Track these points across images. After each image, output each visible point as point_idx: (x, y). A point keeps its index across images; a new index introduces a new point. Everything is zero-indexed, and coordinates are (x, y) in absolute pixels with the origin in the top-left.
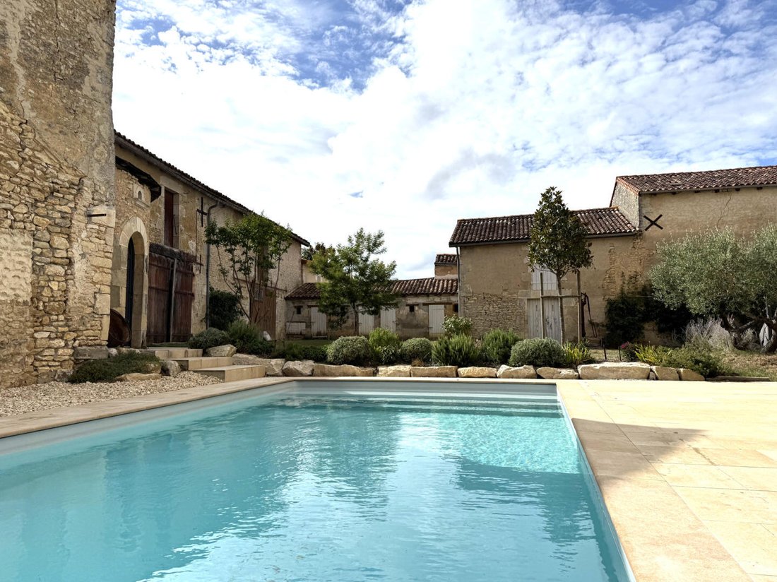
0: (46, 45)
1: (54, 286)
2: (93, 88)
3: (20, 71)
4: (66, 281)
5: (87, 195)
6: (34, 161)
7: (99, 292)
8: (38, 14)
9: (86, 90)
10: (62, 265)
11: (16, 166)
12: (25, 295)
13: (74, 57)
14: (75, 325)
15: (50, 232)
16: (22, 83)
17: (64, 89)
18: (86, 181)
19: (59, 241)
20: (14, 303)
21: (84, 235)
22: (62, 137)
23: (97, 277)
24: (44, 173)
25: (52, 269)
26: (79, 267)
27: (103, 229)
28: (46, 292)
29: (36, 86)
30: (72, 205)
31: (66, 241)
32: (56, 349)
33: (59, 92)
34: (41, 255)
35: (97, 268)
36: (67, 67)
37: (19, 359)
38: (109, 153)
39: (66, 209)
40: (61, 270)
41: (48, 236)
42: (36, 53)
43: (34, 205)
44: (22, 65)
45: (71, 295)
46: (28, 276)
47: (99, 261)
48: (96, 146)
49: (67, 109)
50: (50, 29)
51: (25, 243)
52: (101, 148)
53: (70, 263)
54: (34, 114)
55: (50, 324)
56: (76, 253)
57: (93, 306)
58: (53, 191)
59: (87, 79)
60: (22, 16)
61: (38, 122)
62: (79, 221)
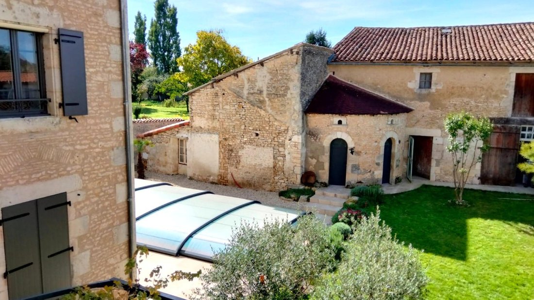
0: (274, 87)
1: (280, 163)
2: (291, 94)
3: (267, 99)
4: (284, 162)
5: (290, 133)
6: (273, 125)
7: (295, 166)
8: (272, 79)
9: (289, 95)
10: (283, 157)
11: (267, 128)
12: (271, 165)
13: (284, 86)
14: (287, 176)
15: (279, 147)
16: (268, 103)
17: (280, 99)
18: (289, 128)
19: (281, 149)
20: (268, 168)
21: (289, 146)
22: (281, 115)
23: (295, 161)
24: (276, 128)
25: (279, 158)
26: (288, 157)
27: (297, 144)
28: (278, 165)
29: (271, 102)
30: (285, 137)
31: (283, 149)
32: (281, 183)
33: (279, 100)
34: (276, 154)
35: (295, 158)
36: (281, 90)
37: (269, 184)
38: (299, 116)
39: (283, 138)
40: (282, 158)
41: (277, 147)
42: (271, 91)
43: (274, 139)
44: (268, 98)
45: (284, 167)
46: (272, 160)
47: (295, 155)
48: (292, 115)
49: (282, 105)
50: (275, 81)
51: (271, 150)
52: (295, 115)
53: (284, 156)
54: (271, 111)
55: (279, 175)
56: (286, 153)
57: (293, 171)
58: (279, 133)
59: (289, 92)
60: (267, 82)
61: (273, 113)
62: (287, 142)
